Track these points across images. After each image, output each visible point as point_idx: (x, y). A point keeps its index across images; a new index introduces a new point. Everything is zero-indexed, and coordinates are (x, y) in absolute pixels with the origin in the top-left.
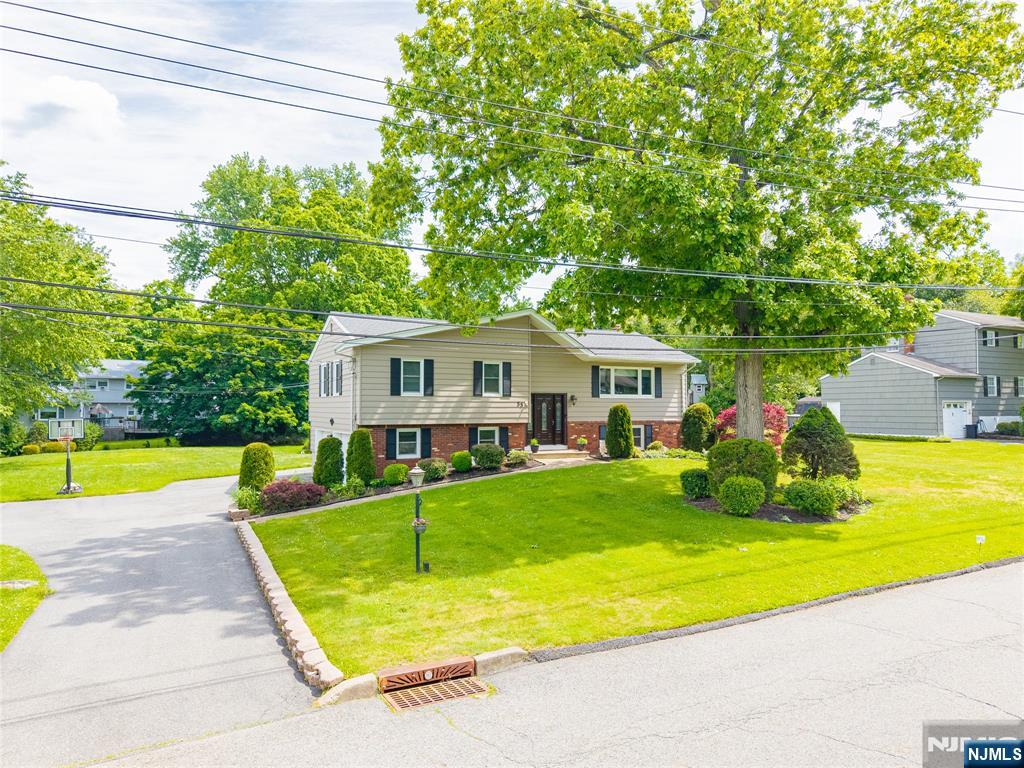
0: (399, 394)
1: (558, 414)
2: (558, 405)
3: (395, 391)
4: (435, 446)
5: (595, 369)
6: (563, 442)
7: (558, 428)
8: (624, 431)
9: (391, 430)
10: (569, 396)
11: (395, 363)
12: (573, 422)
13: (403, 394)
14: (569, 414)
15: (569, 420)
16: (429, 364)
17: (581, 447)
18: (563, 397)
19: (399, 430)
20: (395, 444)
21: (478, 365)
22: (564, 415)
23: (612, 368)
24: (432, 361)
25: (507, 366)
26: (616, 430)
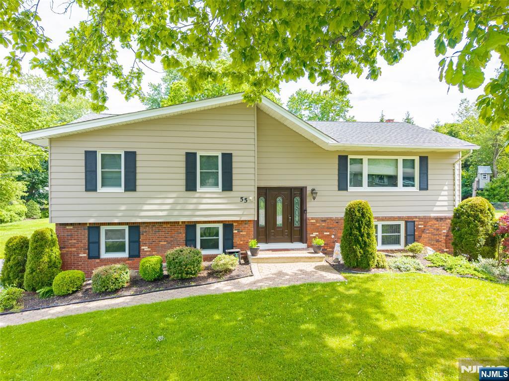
0: (95, 190)
1: (297, 208)
2: (297, 200)
3: (91, 186)
4: (145, 244)
5: (343, 160)
6: (301, 240)
7: (297, 224)
8: (362, 236)
9: (94, 229)
10: (309, 189)
11: (90, 156)
12: (312, 219)
13: (100, 189)
14: (309, 210)
15: (309, 216)
16: (131, 157)
17: (317, 249)
18: (301, 191)
19: (103, 229)
20: (98, 243)
21: (190, 158)
22: (303, 211)
23: (365, 158)
24: (134, 153)
25: (228, 158)
26: (351, 234)
